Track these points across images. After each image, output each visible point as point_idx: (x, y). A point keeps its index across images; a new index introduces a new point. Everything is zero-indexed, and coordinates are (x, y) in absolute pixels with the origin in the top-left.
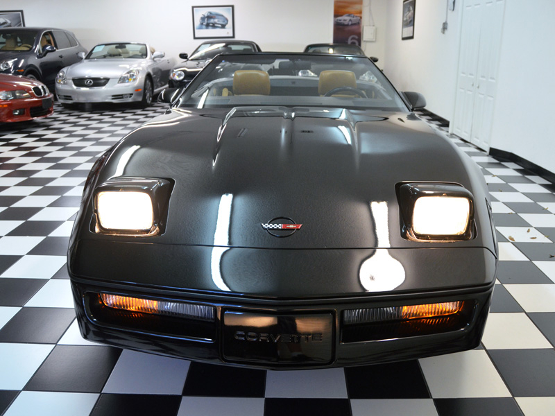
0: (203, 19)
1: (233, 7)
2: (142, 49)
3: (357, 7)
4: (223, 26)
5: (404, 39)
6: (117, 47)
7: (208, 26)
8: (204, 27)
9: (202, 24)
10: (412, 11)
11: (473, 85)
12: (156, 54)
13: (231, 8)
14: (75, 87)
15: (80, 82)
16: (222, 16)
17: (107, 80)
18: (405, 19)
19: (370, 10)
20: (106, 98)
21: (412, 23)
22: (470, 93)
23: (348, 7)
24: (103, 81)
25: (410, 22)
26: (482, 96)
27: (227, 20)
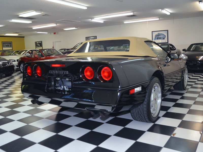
0: (156, 36)
4: (164, 39)
7: (158, 39)
8: (156, 39)
13: (167, 31)
16: (164, 34)
27: (165, 36)
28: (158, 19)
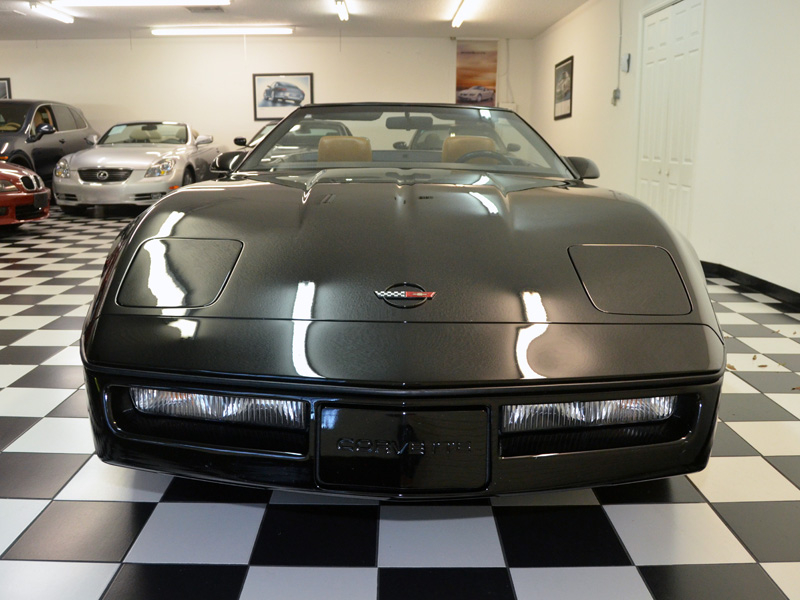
0: (268, 92)
1: (311, 75)
2: (180, 132)
3: (490, 76)
4: (297, 104)
5: (557, 118)
6: (143, 129)
7: (275, 102)
8: (270, 103)
9: (267, 99)
10: (569, 79)
11: (660, 172)
12: (200, 138)
13: (309, 77)
14: (81, 182)
15: (89, 174)
16: (296, 88)
17: (128, 172)
18: (558, 90)
19: (508, 80)
20: (127, 198)
21: (569, 94)
22: (657, 184)
23: (476, 76)
24: (123, 174)
25: (566, 94)
26: (673, 187)
27: (304, 95)
28: (289, 31)
